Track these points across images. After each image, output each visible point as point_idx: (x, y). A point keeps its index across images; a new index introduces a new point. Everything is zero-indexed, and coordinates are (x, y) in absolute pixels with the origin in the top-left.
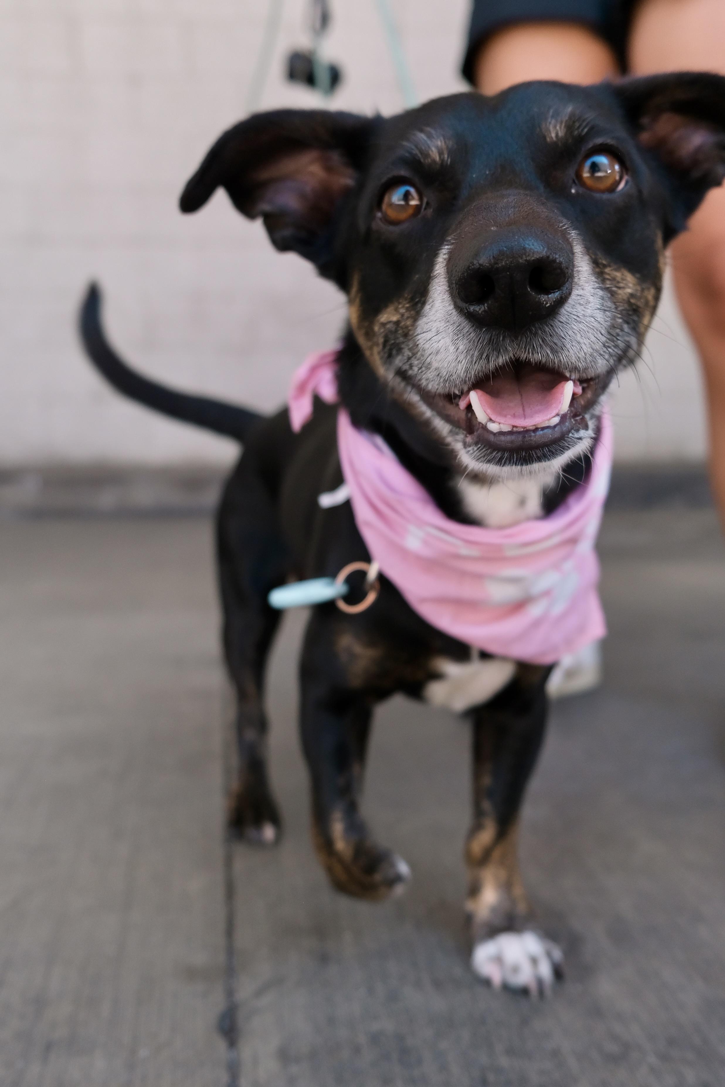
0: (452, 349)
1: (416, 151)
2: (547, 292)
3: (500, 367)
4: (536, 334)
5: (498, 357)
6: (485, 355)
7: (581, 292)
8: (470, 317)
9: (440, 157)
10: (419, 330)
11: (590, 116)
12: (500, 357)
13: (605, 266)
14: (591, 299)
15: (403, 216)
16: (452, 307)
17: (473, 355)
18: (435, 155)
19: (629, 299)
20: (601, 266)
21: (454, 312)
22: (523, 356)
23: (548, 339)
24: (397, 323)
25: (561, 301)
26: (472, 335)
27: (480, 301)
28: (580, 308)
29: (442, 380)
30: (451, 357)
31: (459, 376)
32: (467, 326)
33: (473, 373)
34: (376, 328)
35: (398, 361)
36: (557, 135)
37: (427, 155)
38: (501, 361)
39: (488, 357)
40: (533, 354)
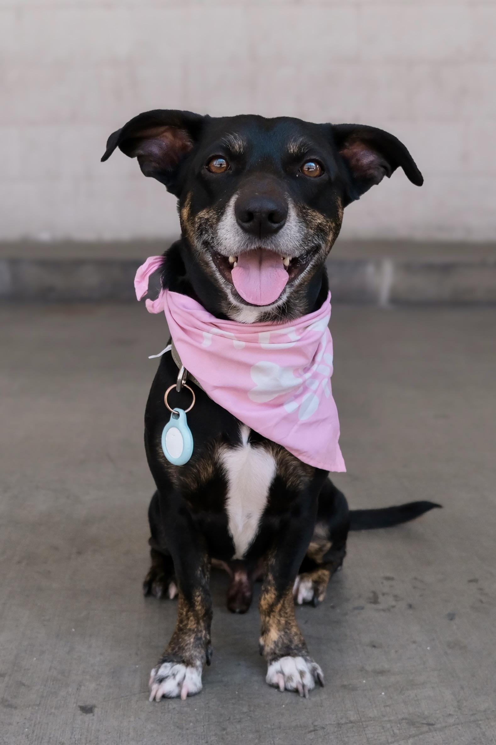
0: (233, 239)
1: (228, 143)
2: (275, 222)
3: (252, 250)
4: (269, 239)
5: (251, 245)
6: (246, 244)
7: (289, 224)
8: (242, 227)
9: (239, 149)
10: (219, 227)
11: (311, 143)
12: (252, 246)
13: (308, 209)
14: (294, 227)
15: (219, 171)
16: (235, 221)
17: (241, 243)
18: (237, 147)
19: (318, 225)
20: (306, 209)
21: (236, 224)
22: (263, 247)
23: (274, 241)
24: (207, 220)
25: (281, 227)
26: (242, 235)
27: (247, 221)
28: (288, 231)
29: (227, 251)
30: (232, 242)
31: (234, 251)
32: (240, 231)
33: (240, 250)
34: (196, 219)
35: (205, 237)
36: (294, 151)
37: (233, 148)
38: (253, 247)
39: (247, 245)
40: (267, 246)
